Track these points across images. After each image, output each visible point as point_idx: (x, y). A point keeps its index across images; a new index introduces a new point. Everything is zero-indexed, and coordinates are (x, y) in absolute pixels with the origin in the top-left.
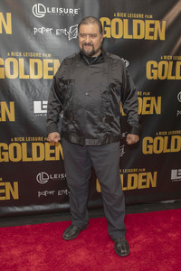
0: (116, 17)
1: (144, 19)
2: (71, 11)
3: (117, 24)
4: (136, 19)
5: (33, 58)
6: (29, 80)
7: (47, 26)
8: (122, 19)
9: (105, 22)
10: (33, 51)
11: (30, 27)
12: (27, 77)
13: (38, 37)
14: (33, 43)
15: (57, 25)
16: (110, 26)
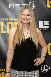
5: (9, 21)
6: (6, 34)
7: (16, 3)
10: (9, 17)
11: (7, 4)
12: (5, 32)
13: (11, 9)
14: (8, 13)
15: (22, 2)
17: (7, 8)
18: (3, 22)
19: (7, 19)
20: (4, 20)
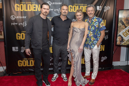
0: (75, 5)
1: (84, 6)
2: (59, 3)
3: (75, 7)
4: (81, 5)
7: (51, 8)
8: (76, 6)
9: (71, 7)
16: (72, 8)
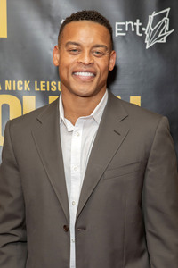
17: (51, 38)
18: (34, 97)
19: (50, 86)
20: (39, 87)
